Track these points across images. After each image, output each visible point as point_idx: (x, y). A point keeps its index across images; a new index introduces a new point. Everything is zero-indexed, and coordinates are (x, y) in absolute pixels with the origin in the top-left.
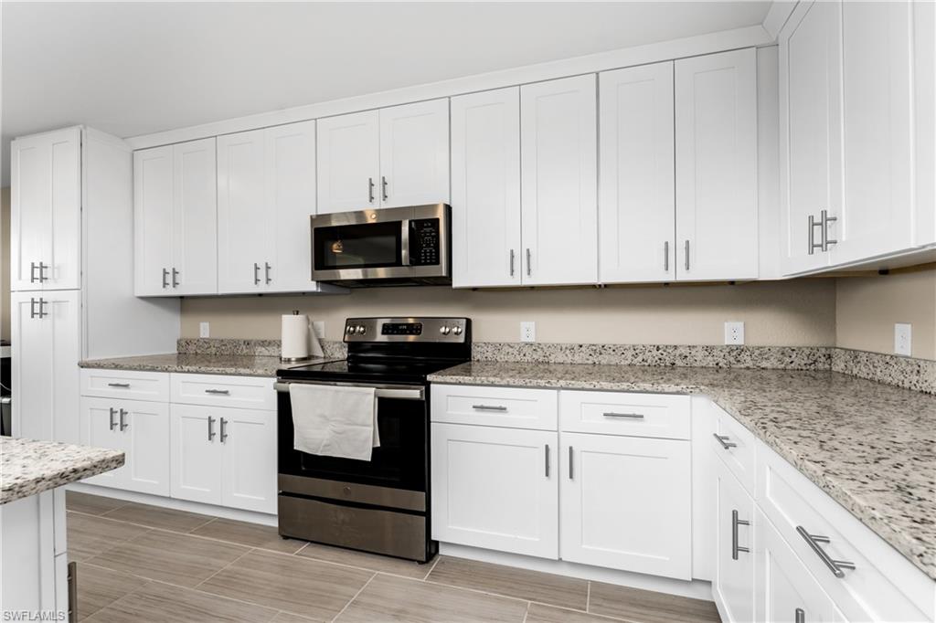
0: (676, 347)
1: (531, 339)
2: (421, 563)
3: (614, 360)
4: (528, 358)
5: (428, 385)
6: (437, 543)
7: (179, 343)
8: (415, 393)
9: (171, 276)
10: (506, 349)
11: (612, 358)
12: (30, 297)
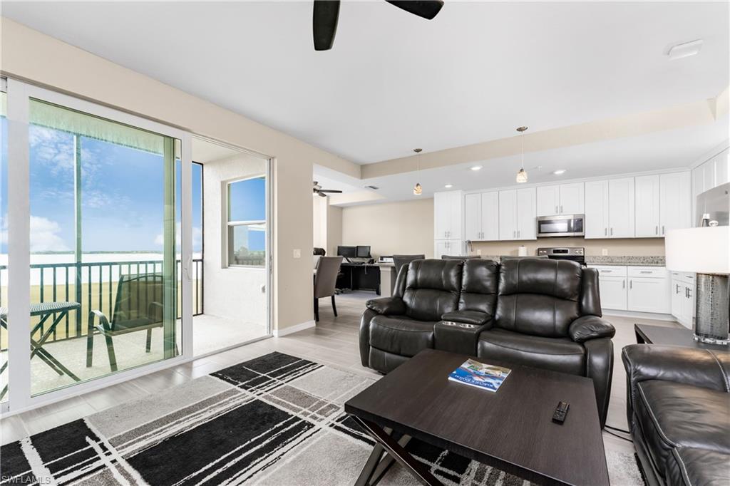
4: (605, 261)
9: (481, 235)
10: (598, 258)
12: (444, 241)
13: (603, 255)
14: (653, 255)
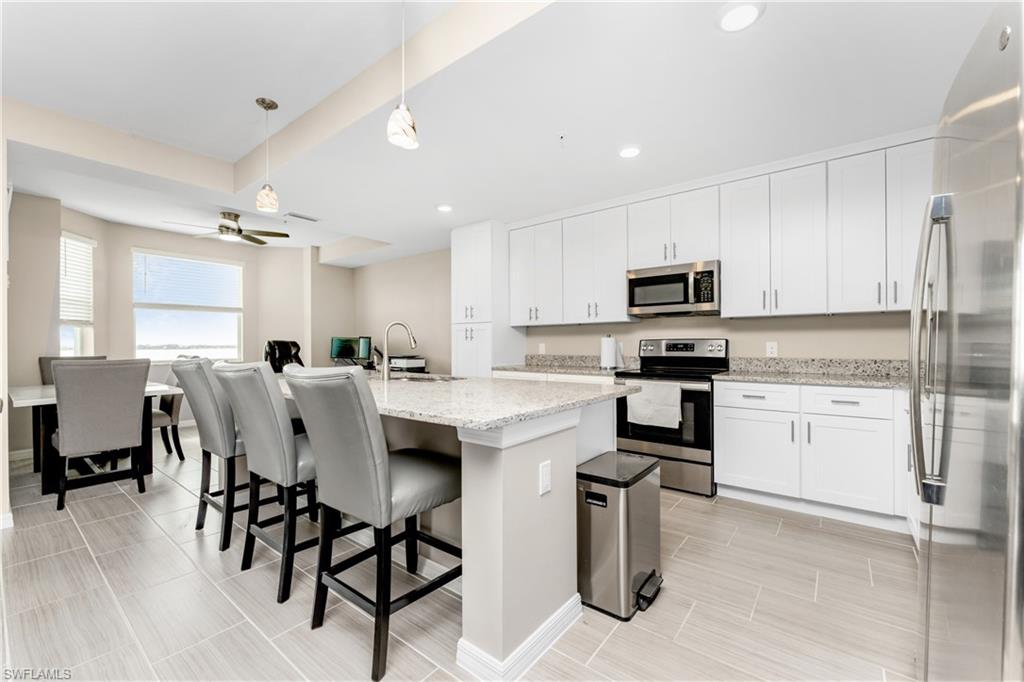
0: (890, 361)
1: (775, 355)
2: (707, 496)
3: (840, 371)
4: (772, 369)
5: (712, 381)
6: (716, 484)
7: (526, 357)
8: (704, 386)
9: (534, 312)
10: (756, 362)
11: (838, 370)
12: (463, 327)
13: (769, 355)
14: (878, 357)
